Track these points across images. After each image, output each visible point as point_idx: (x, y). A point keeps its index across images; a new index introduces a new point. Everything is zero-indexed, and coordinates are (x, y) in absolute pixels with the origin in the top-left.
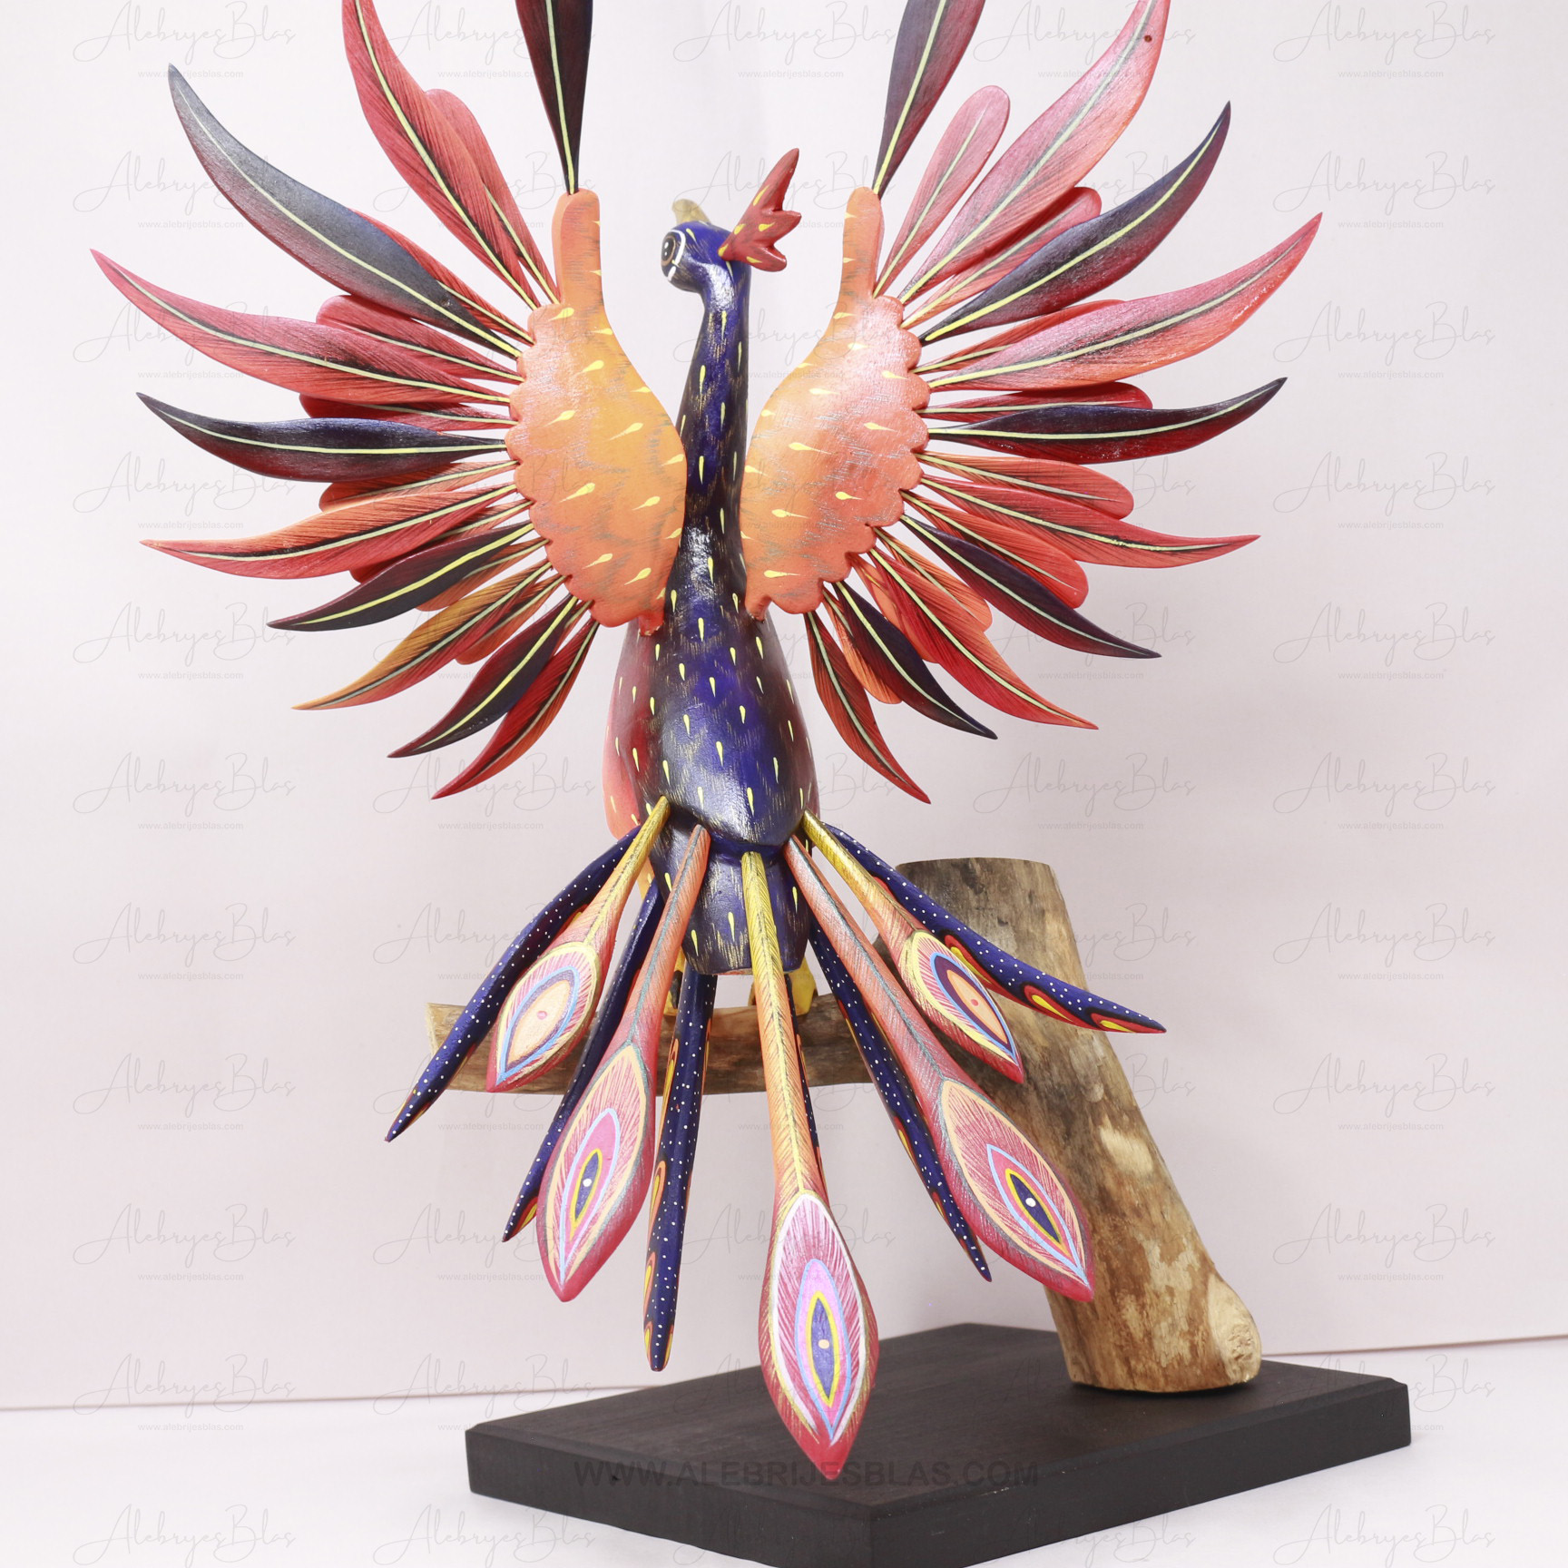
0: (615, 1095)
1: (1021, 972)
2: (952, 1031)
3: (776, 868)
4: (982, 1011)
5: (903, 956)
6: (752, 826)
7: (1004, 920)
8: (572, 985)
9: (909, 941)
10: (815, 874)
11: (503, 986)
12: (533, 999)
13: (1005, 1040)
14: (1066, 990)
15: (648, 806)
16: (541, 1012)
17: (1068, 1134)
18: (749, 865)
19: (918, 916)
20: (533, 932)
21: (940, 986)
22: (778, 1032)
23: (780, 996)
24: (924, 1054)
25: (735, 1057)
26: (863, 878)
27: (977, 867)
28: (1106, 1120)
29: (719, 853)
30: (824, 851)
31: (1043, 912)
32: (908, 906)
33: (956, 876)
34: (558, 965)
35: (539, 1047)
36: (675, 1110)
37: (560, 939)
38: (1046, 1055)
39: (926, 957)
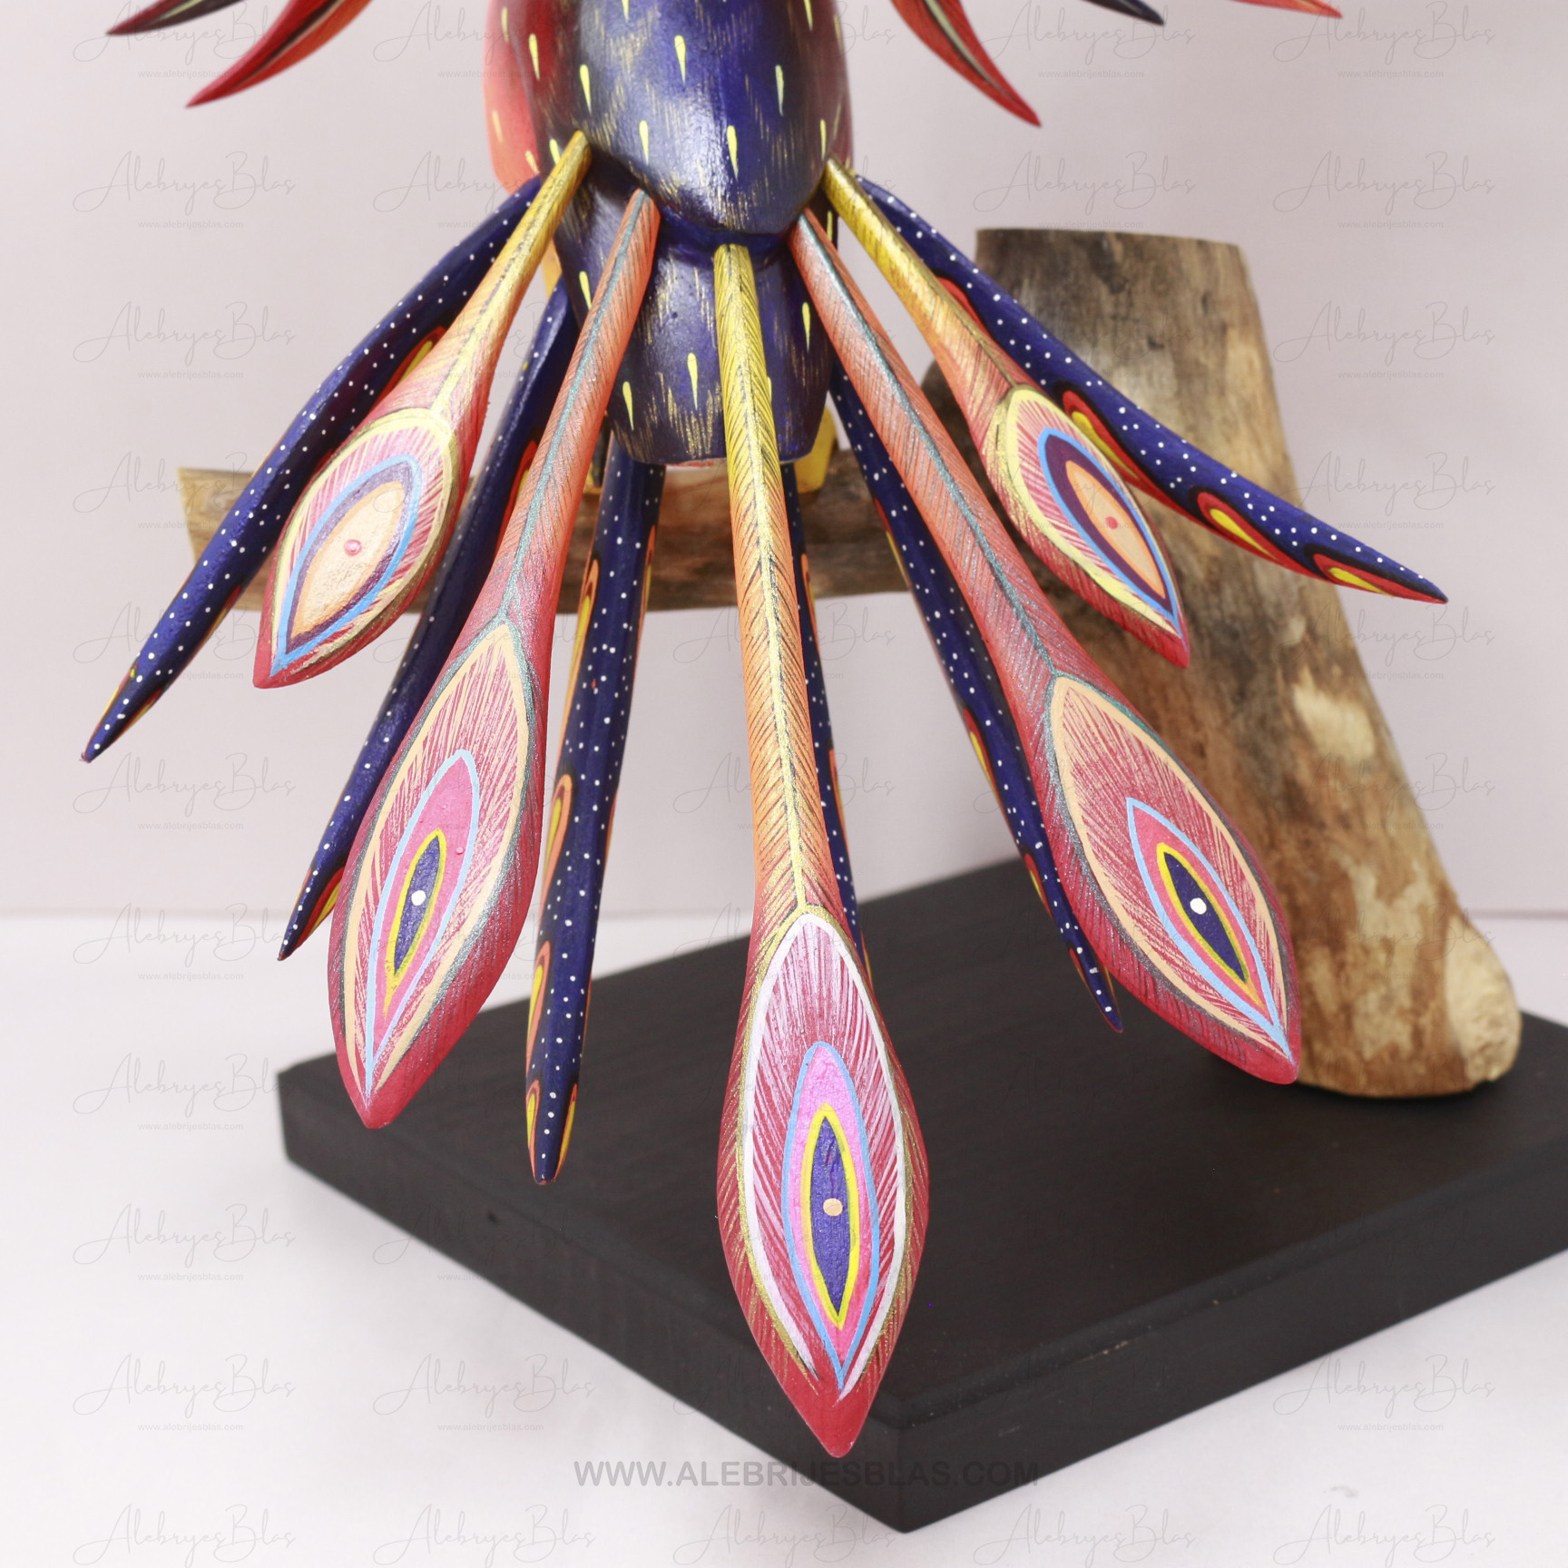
0: (475, 722)
1: (1193, 469)
2: (1071, 576)
3: (775, 269)
4: (1126, 541)
5: (991, 434)
6: (734, 199)
7: (1158, 340)
8: (408, 488)
9: (1002, 408)
10: (843, 284)
11: (287, 487)
12: (339, 515)
13: (1159, 589)
14: (1272, 509)
15: (553, 145)
16: (352, 541)
17: (1241, 696)
18: (726, 270)
19: (1017, 356)
20: (343, 388)
21: (1054, 492)
22: (768, 595)
23: (774, 526)
24: (1023, 627)
25: (698, 561)
26: (927, 289)
27: (1118, 248)
28: (1306, 675)
29: (675, 243)
30: (860, 235)
31: (1223, 329)
32: (998, 336)
33: (1080, 258)
34: (383, 452)
35: (348, 608)
36: (590, 689)
37: (391, 400)
38: (1215, 569)
39: (1030, 438)
